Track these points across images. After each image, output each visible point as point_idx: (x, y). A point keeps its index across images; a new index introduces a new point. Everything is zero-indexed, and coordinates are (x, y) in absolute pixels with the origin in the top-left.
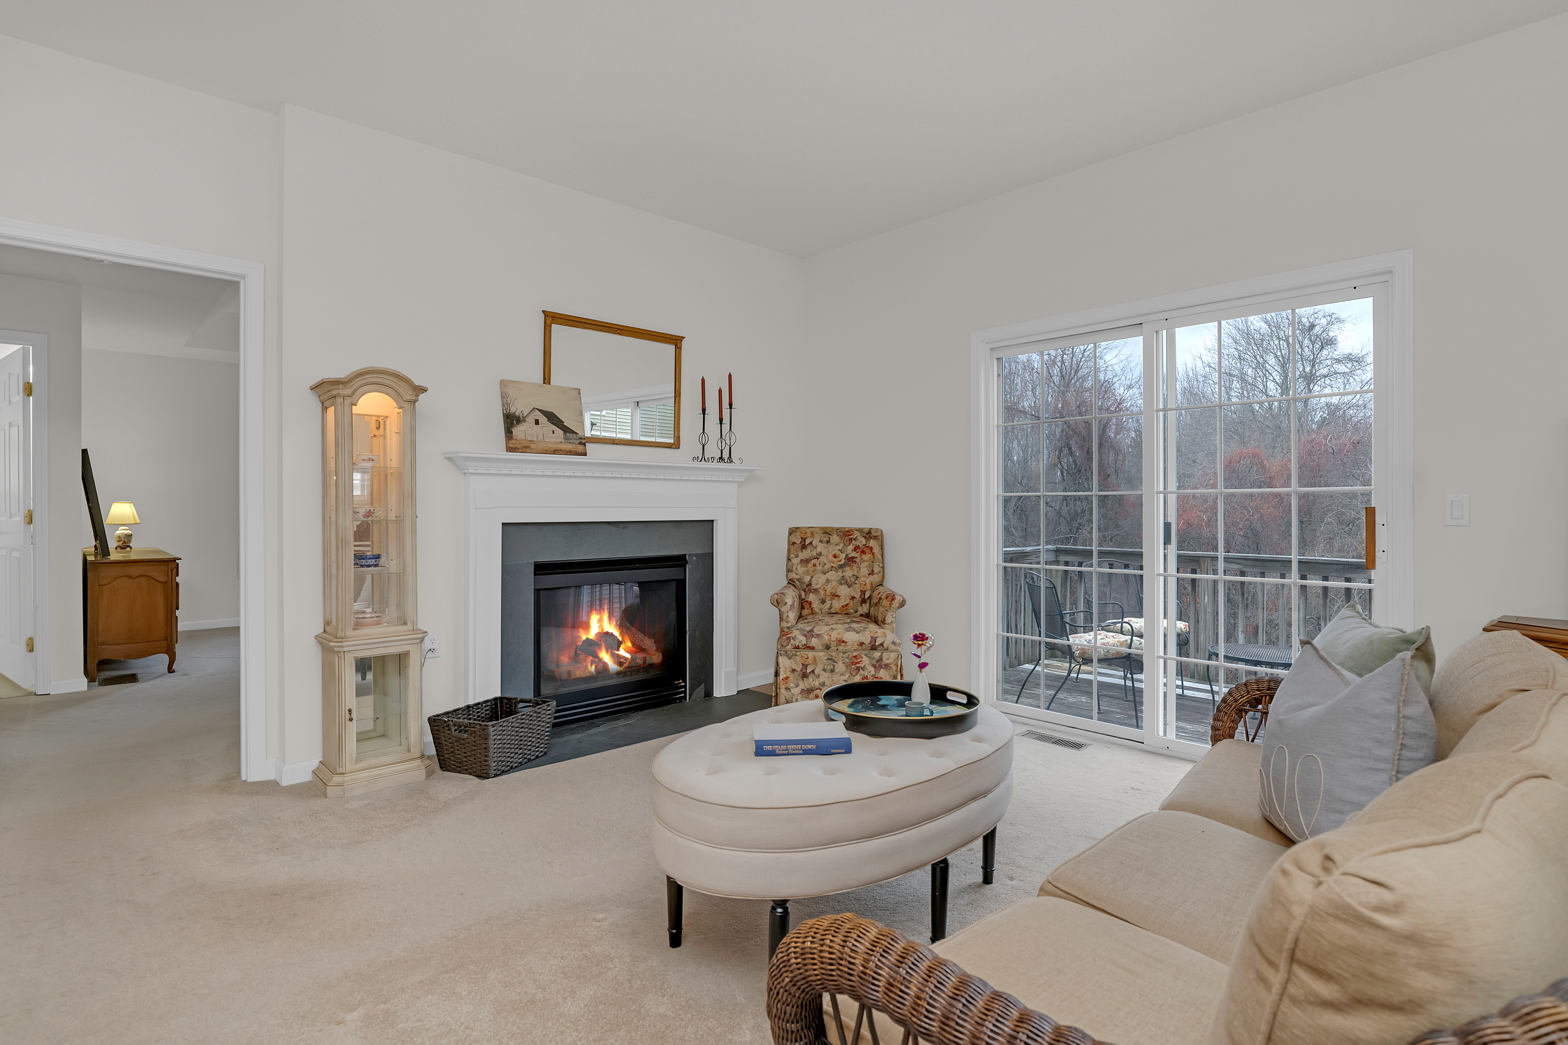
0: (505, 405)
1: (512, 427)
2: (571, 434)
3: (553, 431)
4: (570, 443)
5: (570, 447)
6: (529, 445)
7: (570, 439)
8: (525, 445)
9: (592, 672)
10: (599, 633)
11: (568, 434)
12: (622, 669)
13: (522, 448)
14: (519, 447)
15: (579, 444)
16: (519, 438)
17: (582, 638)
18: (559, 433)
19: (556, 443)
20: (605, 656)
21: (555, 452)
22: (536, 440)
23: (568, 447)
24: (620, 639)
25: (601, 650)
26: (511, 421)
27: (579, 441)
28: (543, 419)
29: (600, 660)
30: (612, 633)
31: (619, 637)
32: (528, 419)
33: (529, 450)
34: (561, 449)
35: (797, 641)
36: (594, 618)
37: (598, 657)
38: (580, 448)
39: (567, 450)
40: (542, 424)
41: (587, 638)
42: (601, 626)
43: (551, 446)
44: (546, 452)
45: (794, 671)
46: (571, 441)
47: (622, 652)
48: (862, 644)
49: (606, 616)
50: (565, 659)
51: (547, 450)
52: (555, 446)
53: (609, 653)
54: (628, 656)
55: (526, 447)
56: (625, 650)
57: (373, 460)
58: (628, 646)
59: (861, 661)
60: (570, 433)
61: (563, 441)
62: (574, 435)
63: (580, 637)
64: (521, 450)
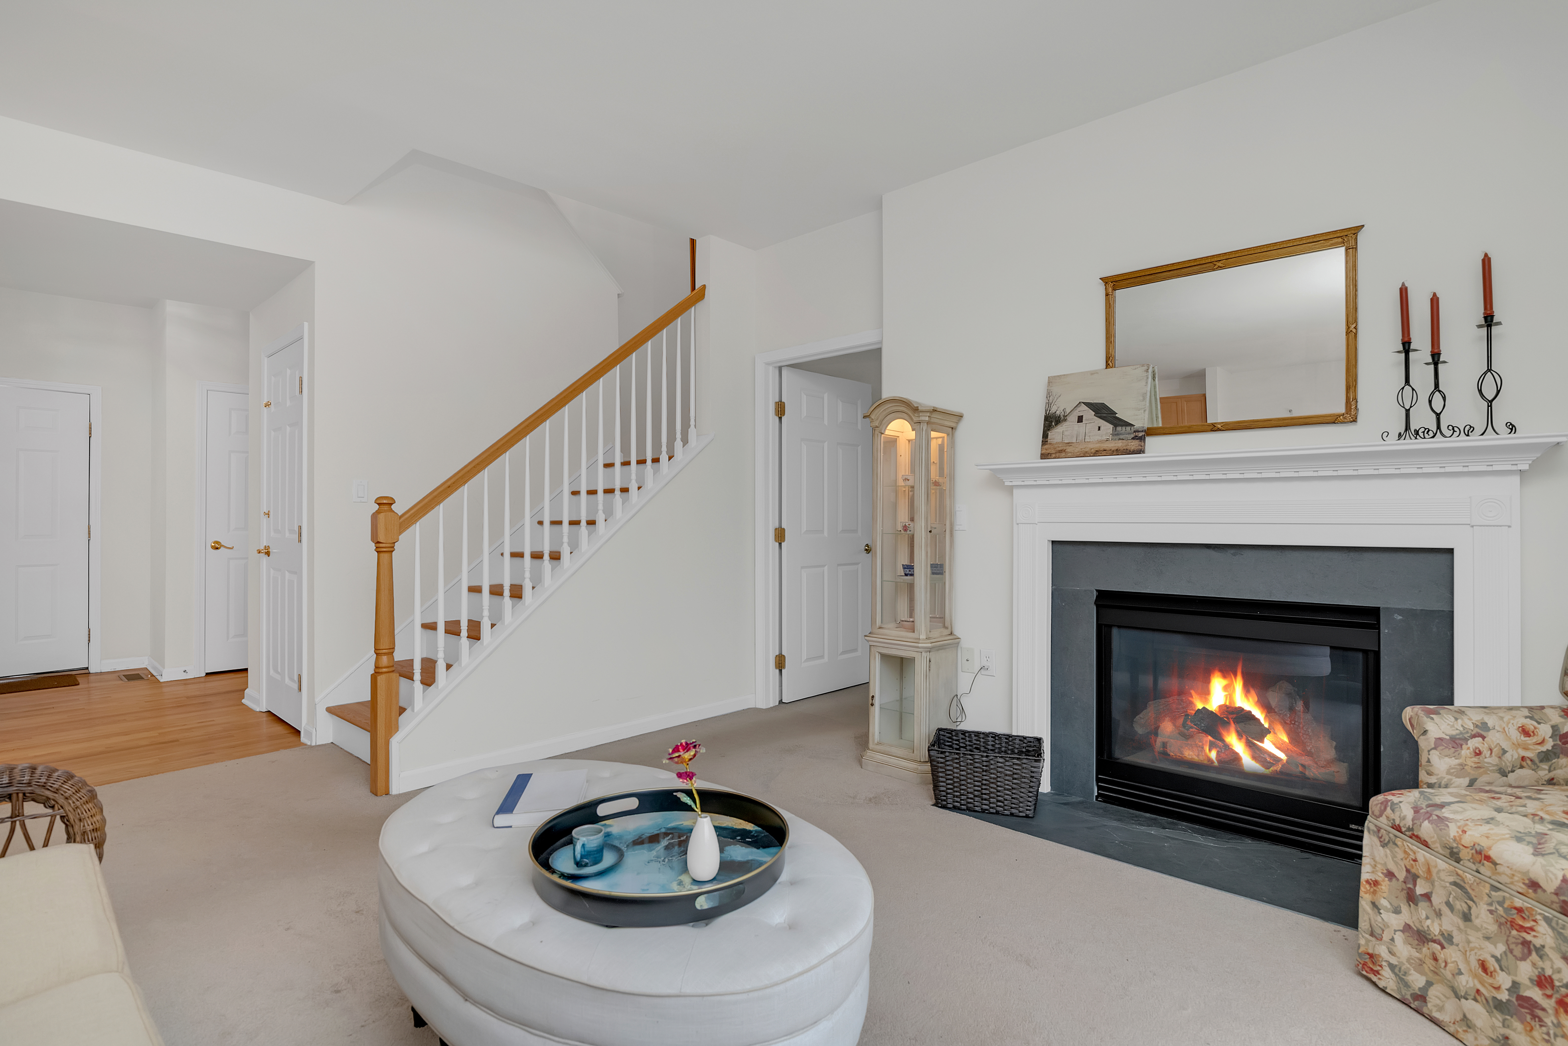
0: (1049, 404)
1: (1049, 430)
2: (1124, 428)
3: (1099, 428)
4: (1120, 439)
5: (1119, 444)
6: (1065, 448)
7: (1121, 434)
8: (1060, 449)
9: (1210, 760)
10: (1225, 705)
11: (1119, 428)
12: (1267, 772)
13: (1056, 453)
14: (1053, 452)
15: (1133, 438)
16: (1055, 441)
17: (1195, 706)
18: (1108, 427)
19: (1101, 442)
20: (1235, 742)
21: (1097, 453)
22: (1074, 441)
23: (1116, 445)
24: (1266, 725)
25: (1228, 732)
26: (1051, 421)
27: (1132, 436)
28: (1089, 414)
29: (1227, 747)
30: (1250, 712)
31: (1262, 721)
32: (1069, 418)
33: (1063, 454)
34: (1106, 448)
35: (1397, 814)
36: (1217, 683)
37: (1223, 741)
38: (1134, 445)
39: (1113, 449)
40: (1086, 420)
41: (1204, 708)
42: (1230, 697)
43: (1091, 446)
44: (1085, 454)
45: (1390, 875)
46: (1121, 437)
47: (1267, 745)
48: (1534, 885)
49: (1239, 685)
50: (1167, 727)
51: (1086, 452)
52: (1097, 446)
53: (1243, 740)
54: (1282, 756)
55: (1061, 451)
56: (1274, 744)
57: (908, 480)
58: (1282, 740)
59: (1532, 929)
60: (1122, 426)
61: (1110, 437)
62: (1128, 428)
63: (1191, 703)
64: (1054, 455)
